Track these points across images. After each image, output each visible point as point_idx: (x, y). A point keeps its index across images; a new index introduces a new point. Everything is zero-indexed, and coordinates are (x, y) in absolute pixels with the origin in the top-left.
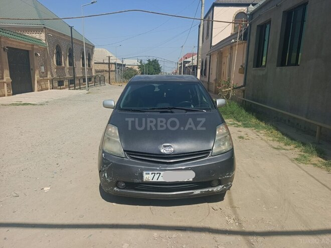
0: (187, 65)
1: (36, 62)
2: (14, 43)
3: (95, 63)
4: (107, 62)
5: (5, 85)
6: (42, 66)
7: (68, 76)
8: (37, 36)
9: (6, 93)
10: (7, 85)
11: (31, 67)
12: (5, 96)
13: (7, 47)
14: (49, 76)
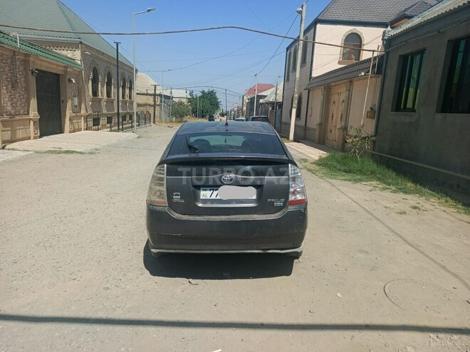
0: (261, 101)
1: (69, 90)
2: (44, 64)
3: (137, 94)
4: (152, 92)
5: (32, 123)
6: (75, 96)
7: (105, 111)
8: (69, 54)
9: (32, 135)
10: (34, 122)
11: (62, 98)
12: (30, 139)
13: (37, 70)
14: (83, 112)
